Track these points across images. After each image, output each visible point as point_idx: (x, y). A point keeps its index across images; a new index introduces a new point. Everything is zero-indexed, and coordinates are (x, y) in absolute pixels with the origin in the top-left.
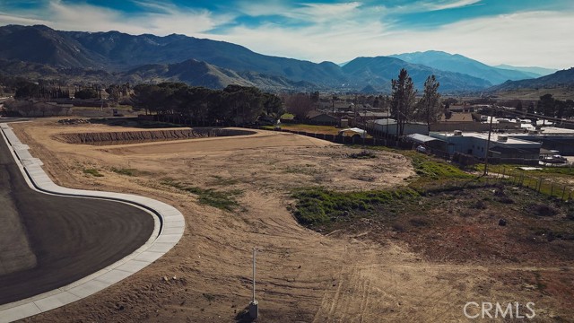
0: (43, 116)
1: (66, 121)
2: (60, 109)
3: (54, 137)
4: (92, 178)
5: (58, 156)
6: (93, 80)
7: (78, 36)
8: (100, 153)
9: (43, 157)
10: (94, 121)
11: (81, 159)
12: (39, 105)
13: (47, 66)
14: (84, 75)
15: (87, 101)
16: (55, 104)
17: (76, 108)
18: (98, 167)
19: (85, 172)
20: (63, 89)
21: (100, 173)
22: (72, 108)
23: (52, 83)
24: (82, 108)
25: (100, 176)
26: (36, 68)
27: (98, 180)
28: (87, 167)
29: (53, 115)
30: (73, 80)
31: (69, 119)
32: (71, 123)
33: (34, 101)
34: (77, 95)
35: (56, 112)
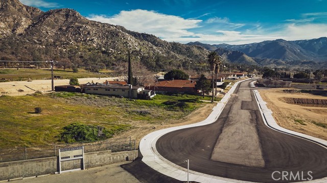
0: (275, 87)
1: (287, 90)
2: (284, 84)
3: (280, 99)
4: (299, 125)
5: (281, 110)
6: (306, 67)
7: (299, 43)
8: (305, 111)
9: (273, 109)
10: (303, 91)
11: (294, 113)
12: (273, 81)
13: (281, 61)
14: (300, 64)
15: (300, 79)
16: (282, 81)
17: (293, 83)
18: (304, 119)
19: (295, 121)
20: (287, 73)
21: (304, 123)
22: (292, 83)
23: (282, 69)
24: (297, 84)
25: (304, 125)
26: (275, 61)
27: (303, 127)
28: (297, 118)
29: (280, 87)
30: (294, 68)
31: (289, 89)
32: (290, 91)
33: (272, 79)
34: (295, 76)
35: (282, 85)
